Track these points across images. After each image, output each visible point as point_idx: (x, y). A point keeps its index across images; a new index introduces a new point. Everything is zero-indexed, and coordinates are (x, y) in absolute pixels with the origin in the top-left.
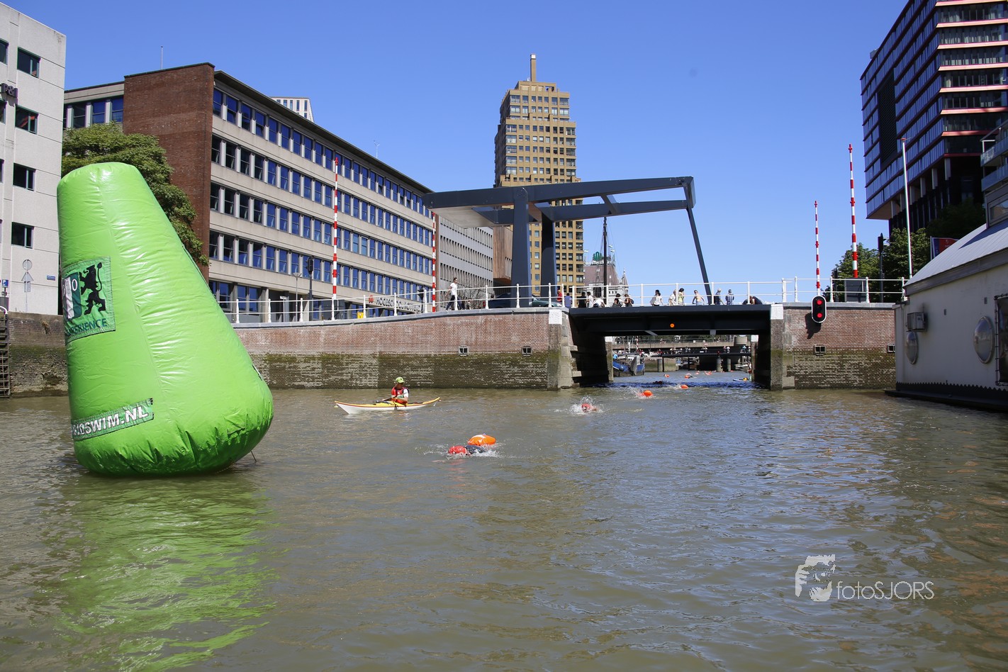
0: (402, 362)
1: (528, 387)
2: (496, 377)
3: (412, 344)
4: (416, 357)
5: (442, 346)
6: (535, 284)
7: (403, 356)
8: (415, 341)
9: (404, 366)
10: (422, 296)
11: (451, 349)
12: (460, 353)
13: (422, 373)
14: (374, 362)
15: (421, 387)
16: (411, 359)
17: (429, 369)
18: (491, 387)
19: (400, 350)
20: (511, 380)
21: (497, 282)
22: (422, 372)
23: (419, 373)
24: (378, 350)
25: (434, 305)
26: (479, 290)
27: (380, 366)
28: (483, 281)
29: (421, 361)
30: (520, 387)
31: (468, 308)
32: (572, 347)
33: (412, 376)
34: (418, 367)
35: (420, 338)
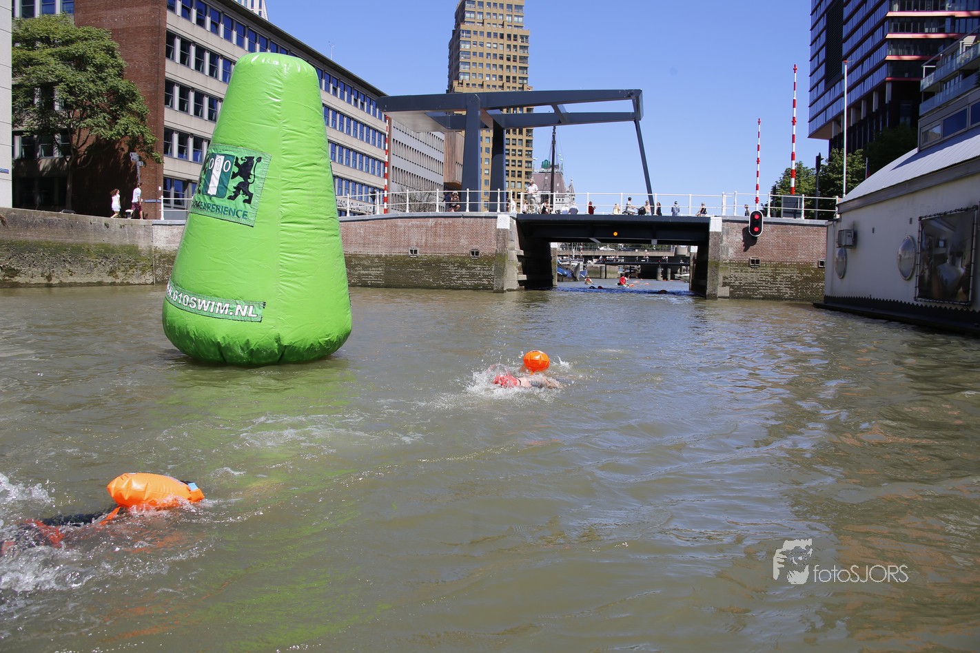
0: (354, 262)
1: (475, 288)
2: (444, 278)
3: (364, 244)
4: (368, 257)
5: (393, 246)
6: (484, 189)
7: (355, 256)
8: (367, 241)
9: (356, 265)
10: (374, 198)
11: (402, 250)
12: (410, 254)
15: (372, 286)
16: (363, 259)
17: (380, 269)
18: (439, 287)
19: (351, 250)
20: (459, 282)
21: (448, 186)
22: (373, 272)
23: (370, 272)
25: (386, 207)
26: (430, 194)
28: (434, 184)
29: (372, 261)
30: (467, 288)
31: (419, 210)
32: (518, 252)
33: (363, 275)
34: (369, 267)
35: (372, 238)
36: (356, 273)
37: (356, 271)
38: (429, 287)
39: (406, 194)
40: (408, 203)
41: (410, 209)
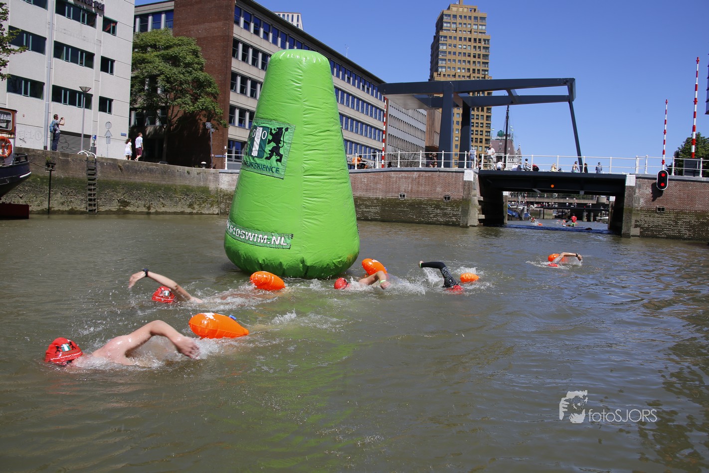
0: (359, 202)
1: (447, 224)
2: (424, 216)
3: (367, 190)
4: (369, 199)
5: (387, 192)
6: (455, 151)
7: (360, 198)
8: (368, 187)
9: (361, 205)
10: (374, 156)
11: (394, 194)
12: (400, 197)
15: (372, 220)
16: (366, 200)
17: (378, 208)
18: (420, 223)
19: (358, 194)
20: (434, 219)
21: (428, 149)
22: (373, 210)
23: (371, 210)
25: (383, 163)
26: (415, 154)
28: (418, 148)
29: (372, 202)
30: (441, 224)
31: (407, 166)
32: (479, 198)
33: (365, 212)
34: (370, 206)
35: (373, 186)
36: (361, 210)
37: (360, 208)
38: (412, 222)
39: (398, 154)
40: (399, 160)
41: (400, 165)
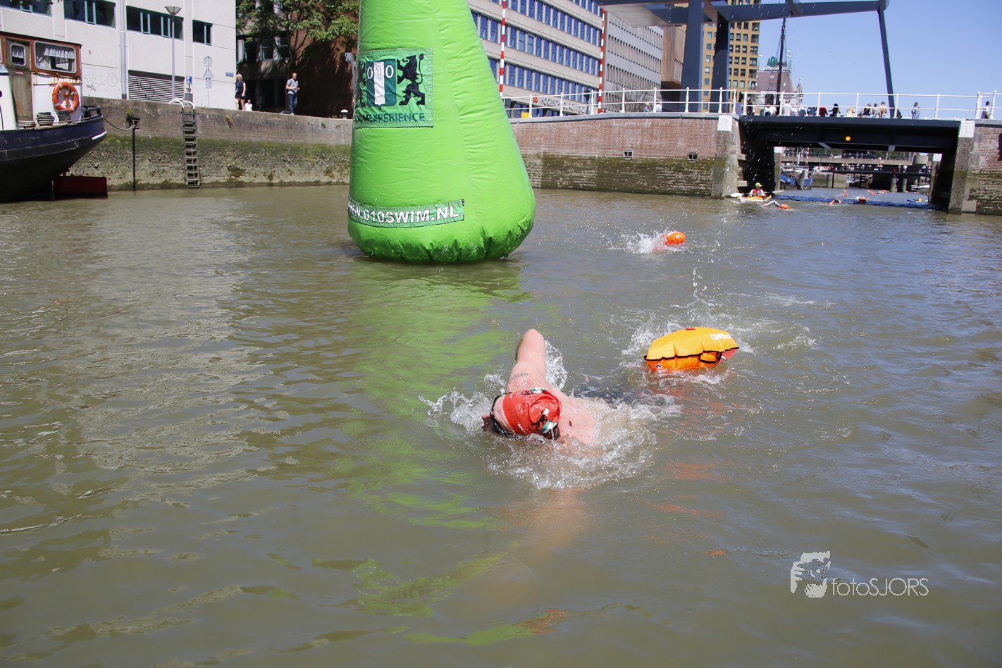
0: (566, 163)
1: (691, 194)
2: (659, 182)
3: (577, 146)
4: (580, 159)
5: (606, 149)
6: (705, 89)
7: (567, 158)
8: (579, 142)
9: (568, 167)
10: (588, 97)
11: (616, 151)
12: (624, 156)
13: (585, 175)
14: (539, 162)
15: (585, 189)
16: (574, 161)
17: (593, 171)
18: (653, 192)
19: (564, 152)
20: (674, 187)
21: (664, 85)
23: (583, 174)
24: (542, 150)
25: (600, 107)
26: (646, 93)
27: (544, 166)
28: (650, 84)
29: (585, 163)
30: (683, 194)
31: (635, 110)
32: (739, 156)
33: (575, 177)
34: (582, 169)
35: (585, 139)
36: (568, 175)
37: (568, 173)
38: (641, 192)
39: (621, 93)
40: (623, 103)
41: (626, 109)
